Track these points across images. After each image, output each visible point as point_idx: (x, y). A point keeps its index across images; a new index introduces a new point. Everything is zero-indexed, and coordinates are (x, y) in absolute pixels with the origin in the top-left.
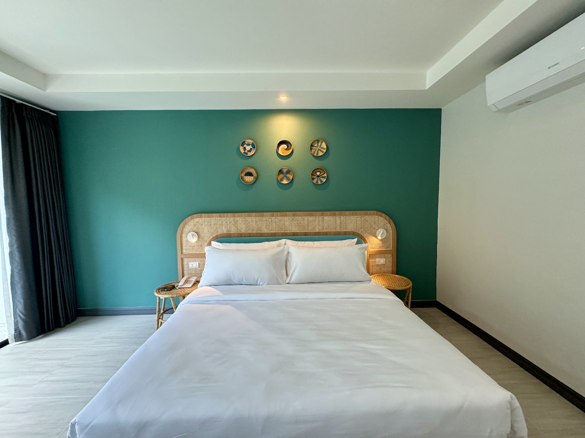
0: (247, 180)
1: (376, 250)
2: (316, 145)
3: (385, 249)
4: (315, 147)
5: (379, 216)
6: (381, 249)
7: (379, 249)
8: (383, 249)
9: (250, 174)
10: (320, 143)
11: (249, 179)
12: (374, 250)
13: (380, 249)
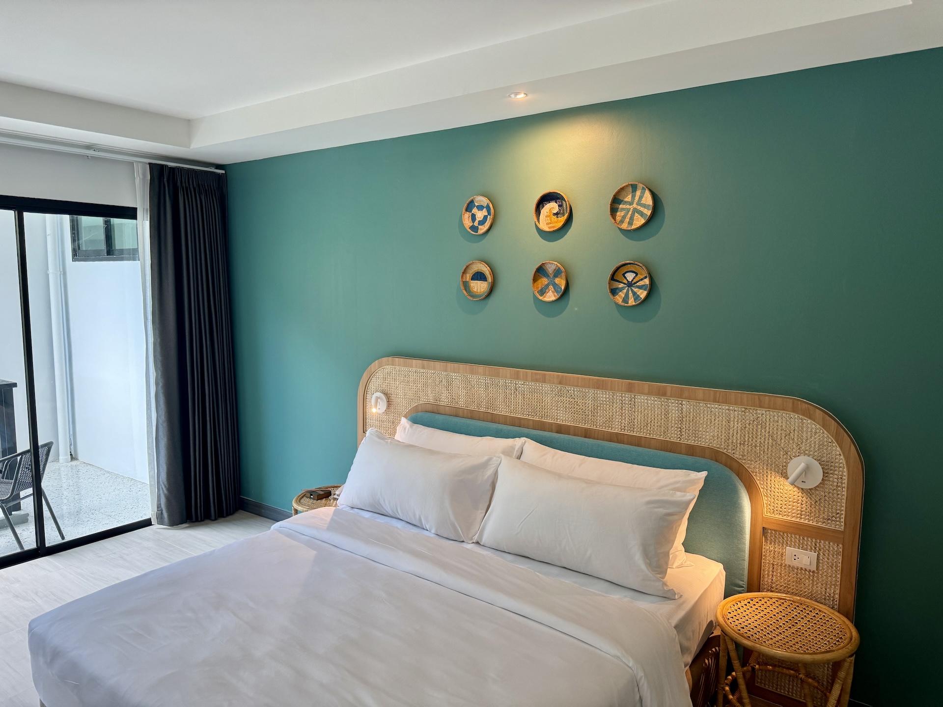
0: (475, 290)
1: (789, 518)
2: (628, 198)
3: (819, 524)
4: (626, 203)
5: (803, 415)
6: (806, 522)
7: (798, 520)
8: (811, 523)
9: (479, 276)
10: (638, 193)
11: (480, 287)
12: (780, 517)
13: (802, 521)
